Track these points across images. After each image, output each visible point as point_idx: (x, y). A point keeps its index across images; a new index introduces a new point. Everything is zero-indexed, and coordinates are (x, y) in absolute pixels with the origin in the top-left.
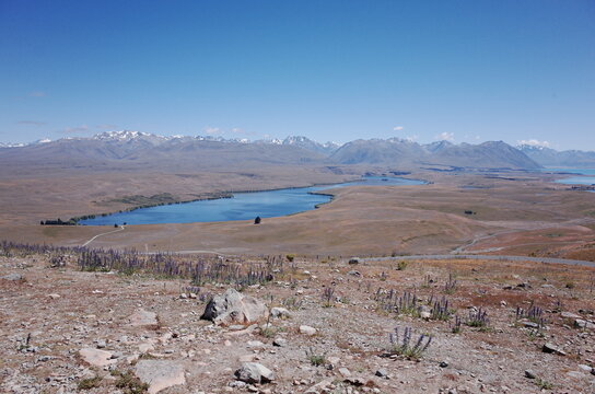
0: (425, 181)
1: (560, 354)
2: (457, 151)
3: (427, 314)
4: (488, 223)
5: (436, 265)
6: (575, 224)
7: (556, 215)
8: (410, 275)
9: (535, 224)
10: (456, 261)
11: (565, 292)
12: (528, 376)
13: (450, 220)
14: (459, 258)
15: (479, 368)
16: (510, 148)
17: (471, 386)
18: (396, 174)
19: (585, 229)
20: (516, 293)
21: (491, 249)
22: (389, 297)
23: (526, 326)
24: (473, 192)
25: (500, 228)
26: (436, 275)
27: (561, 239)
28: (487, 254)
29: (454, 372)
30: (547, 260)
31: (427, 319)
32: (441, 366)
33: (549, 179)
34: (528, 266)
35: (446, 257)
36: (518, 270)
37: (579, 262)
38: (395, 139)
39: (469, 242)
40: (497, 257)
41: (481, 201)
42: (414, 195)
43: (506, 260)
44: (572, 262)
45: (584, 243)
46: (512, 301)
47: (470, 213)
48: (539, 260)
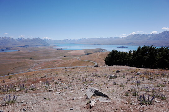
0: (17, 50)
1: (53, 91)
2: (26, 41)
3: (18, 90)
4: (37, 61)
5: (22, 75)
6: (58, 58)
7: (54, 56)
8: (13, 79)
9: (49, 59)
10: (28, 73)
11: (56, 76)
12: (45, 98)
13: (26, 61)
14: (29, 72)
15: (32, 100)
16: (41, 39)
17: (30, 106)
18: (7, 48)
19: (61, 59)
20: (44, 78)
21: (39, 68)
22: (5, 88)
23: (45, 86)
24: (32, 52)
25: (41, 61)
26: (22, 78)
27: (56, 62)
28: (37, 69)
29: (25, 103)
30: (52, 68)
31: (18, 91)
32: (21, 103)
33: (51, 47)
34: (48, 71)
35: (26, 72)
36: (45, 72)
37: (60, 68)
38: (5, 37)
39: (32, 67)
40: (40, 70)
41: (35, 55)
42: (14, 55)
43: (42, 70)
44: (58, 68)
45: (61, 63)
46: (43, 81)
47: (32, 58)
48: (50, 69)
